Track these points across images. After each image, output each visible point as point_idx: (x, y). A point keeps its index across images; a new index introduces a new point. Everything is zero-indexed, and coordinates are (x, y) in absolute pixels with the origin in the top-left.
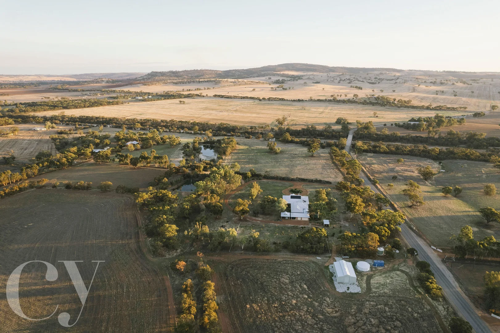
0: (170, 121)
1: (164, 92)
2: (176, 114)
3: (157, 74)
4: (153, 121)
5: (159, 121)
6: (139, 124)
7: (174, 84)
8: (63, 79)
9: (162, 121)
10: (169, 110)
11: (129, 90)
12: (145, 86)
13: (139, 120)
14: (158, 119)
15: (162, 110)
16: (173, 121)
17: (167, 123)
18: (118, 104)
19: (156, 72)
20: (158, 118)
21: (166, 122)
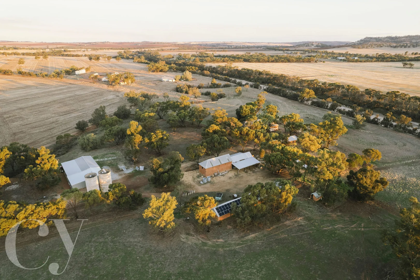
0: (388, 93)
1: (377, 54)
2: (400, 82)
3: (371, 40)
4: (348, 89)
5: (361, 90)
6: (312, 92)
7: (392, 48)
8: (284, 45)
9: (368, 92)
10: (383, 74)
11: (332, 51)
12: (354, 49)
13: (321, 84)
14: (360, 87)
15: (371, 73)
16: (397, 96)
17: (380, 98)
18: (310, 62)
19: (371, 38)
20: (361, 84)
21: (377, 94)
